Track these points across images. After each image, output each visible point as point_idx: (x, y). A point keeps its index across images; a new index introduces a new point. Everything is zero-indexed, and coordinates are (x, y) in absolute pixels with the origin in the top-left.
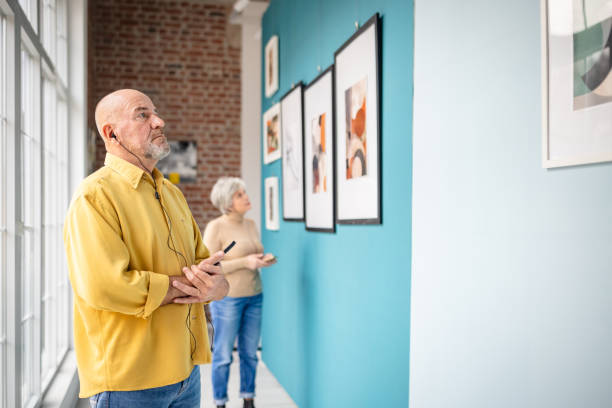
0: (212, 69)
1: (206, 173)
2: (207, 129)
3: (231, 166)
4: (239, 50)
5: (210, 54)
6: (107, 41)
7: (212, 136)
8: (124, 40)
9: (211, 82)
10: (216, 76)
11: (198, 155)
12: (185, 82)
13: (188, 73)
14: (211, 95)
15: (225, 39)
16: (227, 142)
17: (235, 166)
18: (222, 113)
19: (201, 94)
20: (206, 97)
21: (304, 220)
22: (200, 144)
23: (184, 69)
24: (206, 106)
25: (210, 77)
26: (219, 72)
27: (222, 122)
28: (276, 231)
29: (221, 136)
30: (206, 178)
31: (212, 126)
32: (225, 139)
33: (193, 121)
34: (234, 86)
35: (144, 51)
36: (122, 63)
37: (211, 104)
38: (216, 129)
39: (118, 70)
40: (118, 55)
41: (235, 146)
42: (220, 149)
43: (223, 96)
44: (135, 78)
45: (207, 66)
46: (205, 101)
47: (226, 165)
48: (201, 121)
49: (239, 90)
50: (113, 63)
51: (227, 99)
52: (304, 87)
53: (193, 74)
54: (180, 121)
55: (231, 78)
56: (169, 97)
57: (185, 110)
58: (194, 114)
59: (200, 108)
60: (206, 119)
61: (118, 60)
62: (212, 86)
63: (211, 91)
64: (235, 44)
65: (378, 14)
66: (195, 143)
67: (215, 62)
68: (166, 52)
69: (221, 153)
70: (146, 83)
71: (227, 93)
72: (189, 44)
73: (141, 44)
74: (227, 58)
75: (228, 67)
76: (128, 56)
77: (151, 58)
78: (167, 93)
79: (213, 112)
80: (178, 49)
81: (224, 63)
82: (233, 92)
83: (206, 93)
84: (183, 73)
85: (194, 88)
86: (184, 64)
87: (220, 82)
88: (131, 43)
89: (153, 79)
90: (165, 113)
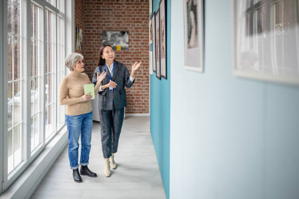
1: (133, 45)
2: (134, 25)
3: (144, 42)
7: (136, 28)
9: (136, 4)
11: (129, 38)
13: (125, 0)
14: (135, 10)
16: (143, 31)
17: (146, 42)
18: (140, 18)
19: (130, 10)
20: (133, 11)
22: (130, 33)
24: (133, 15)
25: (135, 2)
27: (139, 22)
28: (152, 75)
29: (140, 28)
30: (133, 48)
31: (136, 24)
33: (127, 22)
34: (145, 6)
37: (136, 14)
41: (146, 33)
42: (139, 34)
43: (141, 10)
44: (101, 3)
46: (133, 13)
47: (142, 42)
48: (131, 22)
49: (148, 7)
51: (143, 11)
53: (127, 1)
54: (121, 22)
55: (145, 2)
56: (116, 12)
57: (123, 17)
58: (128, 19)
59: (131, 16)
60: (133, 21)
62: (135, 6)
63: (135, 8)
66: (128, 32)
69: (140, 36)
70: (106, 6)
71: (143, 9)
78: (115, 10)
82: (145, 8)
84: (123, 1)
85: (127, 7)
87: (140, 4)
89: (109, 4)
90: (115, 19)
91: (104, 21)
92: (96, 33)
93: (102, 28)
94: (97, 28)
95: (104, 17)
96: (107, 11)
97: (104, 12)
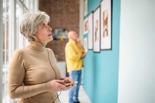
5: (72, 6)
7: (72, 28)
12: (65, 14)
25: (71, 12)
35: (54, 6)
36: (49, 9)
43: (75, 17)
49: (79, 15)
52: (93, 12)
55: (77, 12)
57: (65, 21)
60: (70, 23)
68: (60, 6)
77: (56, 8)
79: (72, 21)
80: (63, 5)
81: (75, 8)
85: (67, 16)
88: (51, 4)
95: (53, 21)
97: (54, 18)
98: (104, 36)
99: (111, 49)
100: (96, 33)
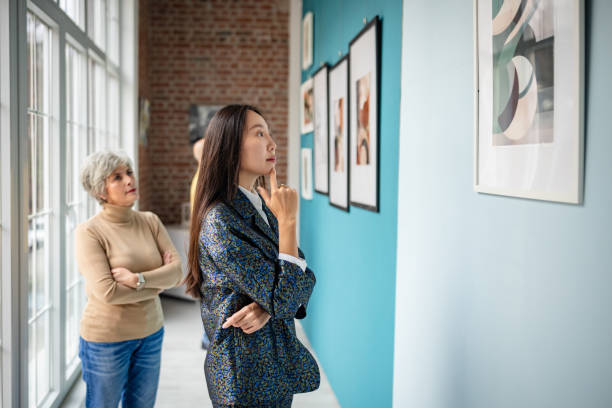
0: (260, 35)
2: (255, 93)
3: (279, 129)
4: (287, 15)
5: (259, 20)
6: (162, 11)
7: (261, 99)
8: (177, 10)
9: (260, 47)
10: (264, 41)
12: (235, 48)
13: (237, 39)
14: (260, 60)
15: (273, 5)
16: (274, 106)
17: (283, 129)
18: (270, 77)
19: (249, 60)
20: (255, 62)
21: (328, 194)
23: (233, 36)
24: (255, 71)
25: (258, 43)
26: (268, 38)
27: (271, 86)
28: (310, 201)
29: (269, 99)
31: (261, 90)
32: (273, 102)
33: (241, 86)
34: (282, 51)
35: (196, 20)
36: (176, 32)
37: (260, 69)
38: (265, 93)
39: (172, 39)
40: (172, 25)
41: (283, 110)
42: (268, 112)
43: (271, 60)
44: (187, 46)
45: (257, 31)
46: (255, 66)
47: (274, 128)
48: (249, 86)
49: (287, 54)
50: (166, 32)
51: (276, 63)
52: (329, 68)
53: (243, 40)
54: (229, 86)
55: (279, 43)
56: (219, 63)
57: (234, 75)
58: (244, 79)
59: (249, 73)
60: (255, 83)
61: (172, 29)
62: (260, 52)
63: (260, 55)
64: (283, 9)
65: (377, 17)
67: (264, 27)
68: (217, 19)
70: (197, 50)
71: (276, 57)
72: (240, 12)
73: (193, 13)
74: (276, 24)
75: (276, 32)
76: (181, 25)
77: (202, 26)
78: (217, 59)
79: (261, 76)
80: (229, 16)
81: (273, 28)
82: (281, 56)
83: (255, 58)
84: (233, 40)
85: (243, 54)
86: (234, 30)
87: (268, 47)
88: (183, 13)
89: (204, 46)
90: (215, 79)
91: (192, 83)
92: (177, 108)
93: (188, 99)
94: (179, 99)
95: (192, 75)
96: (198, 64)
97: (193, 65)
98: (358, 162)
99: (377, 209)
100: (336, 142)
